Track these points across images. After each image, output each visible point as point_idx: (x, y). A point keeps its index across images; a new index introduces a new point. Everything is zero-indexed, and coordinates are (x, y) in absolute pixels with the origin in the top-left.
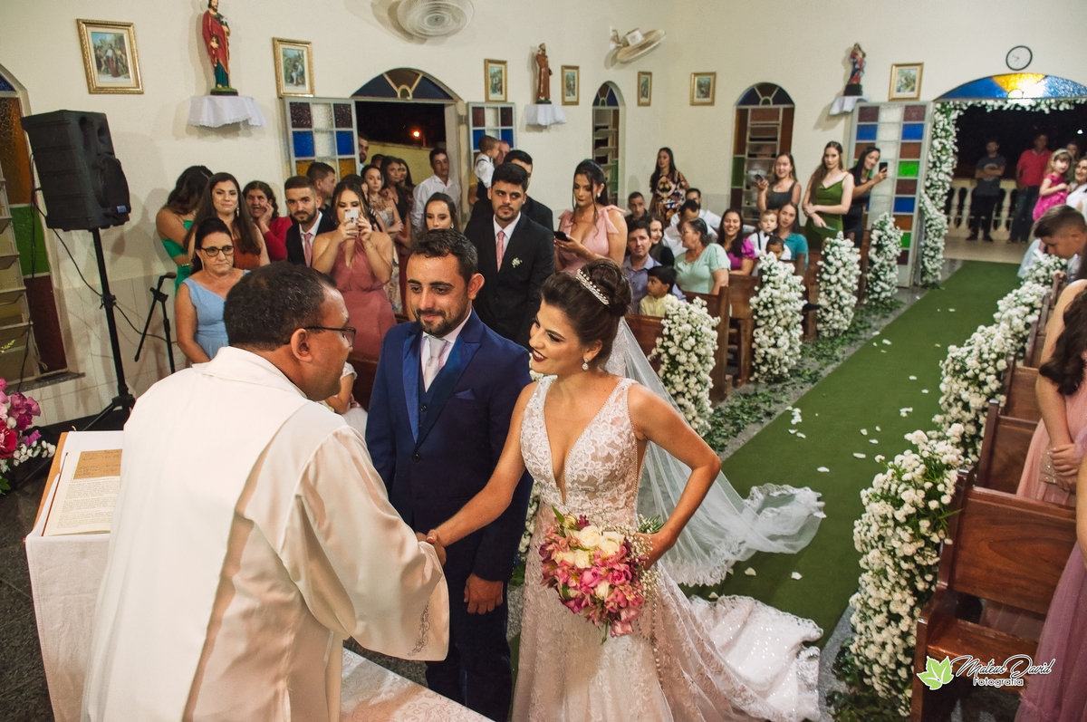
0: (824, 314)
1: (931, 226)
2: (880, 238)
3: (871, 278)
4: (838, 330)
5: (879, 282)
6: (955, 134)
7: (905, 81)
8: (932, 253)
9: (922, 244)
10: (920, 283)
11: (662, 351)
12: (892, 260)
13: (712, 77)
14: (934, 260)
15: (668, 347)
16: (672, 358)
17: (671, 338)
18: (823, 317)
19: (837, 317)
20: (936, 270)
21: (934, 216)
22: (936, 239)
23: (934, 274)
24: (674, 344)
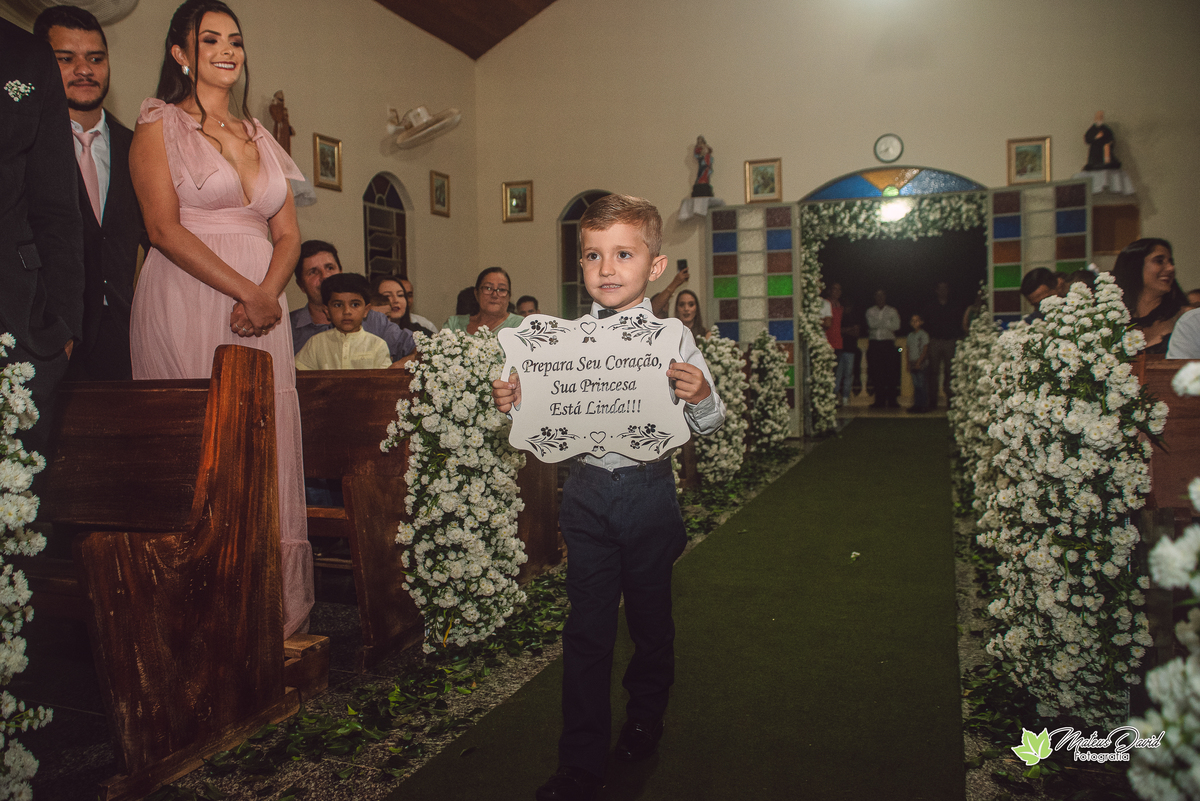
0: (705, 447)
1: (816, 356)
2: (761, 359)
3: (756, 415)
4: (728, 471)
5: (767, 421)
6: (819, 269)
7: (762, 181)
8: (822, 391)
9: (809, 380)
10: (813, 433)
11: (409, 426)
12: (779, 391)
13: (528, 187)
14: (827, 400)
15: (421, 416)
16: (431, 439)
17: (425, 397)
18: (704, 451)
19: (724, 450)
20: (829, 413)
21: (819, 343)
22: (825, 372)
23: (828, 418)
24: (436, 412)
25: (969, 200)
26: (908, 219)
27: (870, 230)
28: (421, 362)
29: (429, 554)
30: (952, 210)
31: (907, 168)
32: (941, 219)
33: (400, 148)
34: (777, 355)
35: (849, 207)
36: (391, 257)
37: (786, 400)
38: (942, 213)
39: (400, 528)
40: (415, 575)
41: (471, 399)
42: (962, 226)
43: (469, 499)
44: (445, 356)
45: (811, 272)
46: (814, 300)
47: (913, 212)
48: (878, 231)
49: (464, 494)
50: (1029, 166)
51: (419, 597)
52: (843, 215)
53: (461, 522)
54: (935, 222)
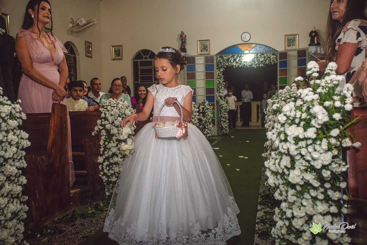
1: (222, 108)
2: (203, 109)
3: (202, 127)
5: (205, 129)
6: (223, 78)
7: (203, 47)
8: (224, 120)
9: (220, 116)
10: (221, 134)
11: (101, 128)
12: (209, 119)
13: (121, 47)
14: (225, 123)
15: (105, 125)
16: (108, 131)
17: (106, 119)
20: (226, 127)
21: (223, 103)
22: (225, 113)
23: (226, 129)
24: (109, 123)
25: (273, 54)
26: (253, 61)
27: (240, 64)
28: (104, 109)
29: (108, 166)
30: (268, 57)
31: (252, 44)
32: (264, 60)
33: (74, 32)
34: (208, 107)
35: (233, 56)
36: (71, 72)
37: (212, 122)
38: (264, 58)
39: (99, 158)
40: (103, 172)
41: (120, 119)
42: (271, 63)
43: (120, 149)
44: (112, 107)
45: (220, 78)
46: (221, 88)
47: (255, 58)
48: (243, 64)
49: (118, 147)
50: (292, 44)
51: (105, 179)
52: (231, 59)
53: (117, 156)
54: (262, 61)
